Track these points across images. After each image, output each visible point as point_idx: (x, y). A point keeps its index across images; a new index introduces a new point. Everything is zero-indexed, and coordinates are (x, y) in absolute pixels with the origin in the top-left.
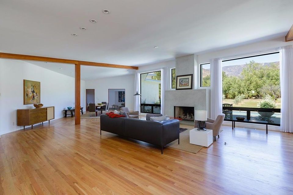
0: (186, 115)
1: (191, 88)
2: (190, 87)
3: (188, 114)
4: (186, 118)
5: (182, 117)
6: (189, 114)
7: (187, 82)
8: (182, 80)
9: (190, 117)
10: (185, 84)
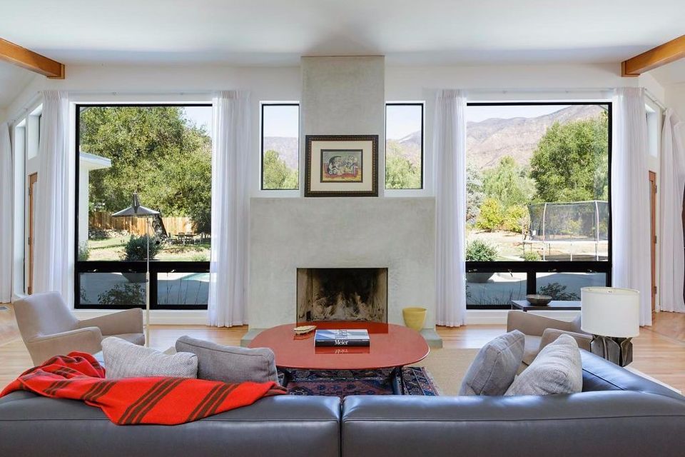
0: (332, 302)
1: (374, 193)
2: (367, 186)
3: (340, 296)
4: (332, 313)
5: (317, 311)
6: (346, 297)
7: (356, 164)
8: (331, 155)
9: (351, 310)
10: (345, 175)
